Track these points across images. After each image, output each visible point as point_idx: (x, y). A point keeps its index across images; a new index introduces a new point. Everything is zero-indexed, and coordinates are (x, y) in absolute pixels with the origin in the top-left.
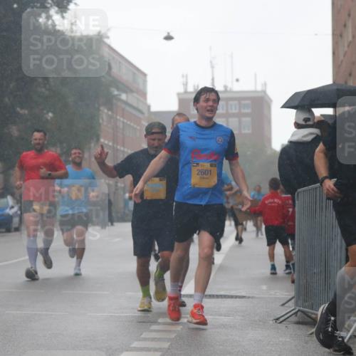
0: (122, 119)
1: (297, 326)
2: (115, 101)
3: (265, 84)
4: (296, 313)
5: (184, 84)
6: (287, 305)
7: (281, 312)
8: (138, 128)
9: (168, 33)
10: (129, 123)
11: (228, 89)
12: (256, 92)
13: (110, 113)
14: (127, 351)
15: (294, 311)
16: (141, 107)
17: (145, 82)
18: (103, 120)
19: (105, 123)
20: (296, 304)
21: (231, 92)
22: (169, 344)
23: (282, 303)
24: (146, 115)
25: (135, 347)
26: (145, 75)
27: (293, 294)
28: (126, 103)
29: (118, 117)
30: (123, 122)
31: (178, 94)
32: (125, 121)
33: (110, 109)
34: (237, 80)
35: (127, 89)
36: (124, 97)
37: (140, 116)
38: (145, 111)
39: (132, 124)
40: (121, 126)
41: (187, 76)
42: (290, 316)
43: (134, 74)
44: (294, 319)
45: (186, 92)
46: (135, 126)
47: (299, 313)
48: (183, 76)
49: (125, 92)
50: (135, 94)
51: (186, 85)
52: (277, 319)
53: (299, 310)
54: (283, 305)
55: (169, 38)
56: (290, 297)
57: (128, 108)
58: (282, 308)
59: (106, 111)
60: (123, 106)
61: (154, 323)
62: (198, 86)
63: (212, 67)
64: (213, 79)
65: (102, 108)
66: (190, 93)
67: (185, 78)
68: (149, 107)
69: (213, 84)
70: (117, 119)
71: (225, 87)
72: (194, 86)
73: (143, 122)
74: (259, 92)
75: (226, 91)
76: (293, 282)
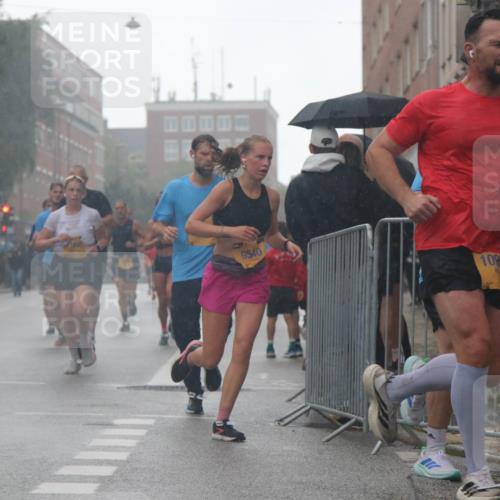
0: (66, 139)
1: (309, 429)
2: (56, 114)
3: (268, 92)
4: (308, 411)
5: (154, 91)
6: (294, 400)
7: (287, 410)
8: (90, 151)
9: (133, 19)
10: (76, 144)
11: (217, 98)
12: (254, 102)
13: (49, 130)
14: (69, 464)
15: (304, 410)
16: (94, 122)
18: (39, 140)
19: (43, 145)
20: (308, 399)
21: (221, 102)
22: (128, 454)
23: (287, 398)
24: (102, 133)
25: (80, 460)
27: (302, 385)
28: (73, 116)
29: (61, 136)
30: (69, 145)
31: (147, 105)
32: (71, 141)
33: (48, 125)
34: (230, 86)
37: (92, 134)
38: (100, 128)
39: (81, 147)
40: (66, 148)
41: (158, 79)
44: (304, 420)
45: (157, 102)
46: (85, 149)
47: (311, 412)
48: (153, 79)
51: (157, 91)
52: (281, 420)
53: (311, 408)
54: (290, 400)
55: (133, 25)
56: (300, 389)
57: (75, 124)
58: (288, 404)
59: (44, 127)
60: (69, 120)
61: (107, 425)
62: (174, 94)
63: (195, 67)
64: (195, 84)
65: (38, 123)
66: (164, 103)
67: (156, 82)
68: (105, 122)
69: (195, 91)
70: (59, 139)
71: (213, 95)
72: (169, 94)
73: (97, 144)
74: (260, 102)
75: (214, 101)
76: (304, 368)
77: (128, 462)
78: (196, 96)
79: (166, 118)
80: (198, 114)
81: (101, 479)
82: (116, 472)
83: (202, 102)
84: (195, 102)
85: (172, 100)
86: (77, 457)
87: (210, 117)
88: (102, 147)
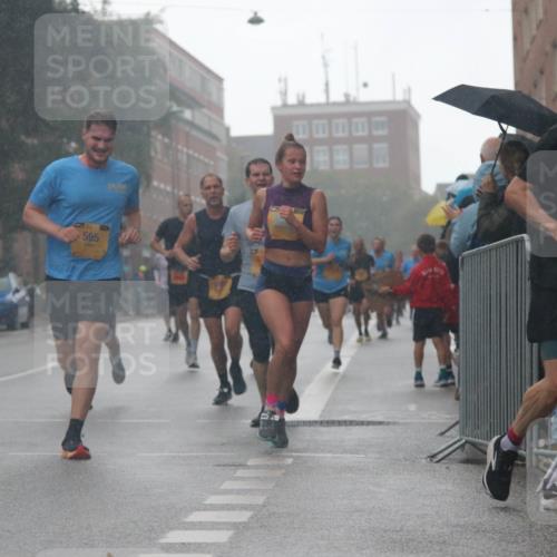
0: (185, 150)
1: (465, 465)
2: (173, 122)
3: (409, 90)
4: (463, 446)
5: (281, 93)
6: (448, 434)
7: (440, 444)
8: (212, 163)
9: (256, 14)
10: (196, 155)
11: (351, 99)
12: (394, 102)
13: (166, 140)
14: (199, 510)
15: (459, 444)
16: (216, 130)
17: (220, 90)
18: (156, 152)
19: (159, 156)
20: (462, 433)
21: (356, 103)
22: (264, 497)
23: (439, 432)
24: (224, 142)
25: (211, 505)
26: (220, 80)
27: (456, 417)
28: (192, 124)
29: (180, 147)
30: (189, 156)
31: (273, 109)
32: (191, 152)
33: (164, 135)
34: (365, 85)
35: (193, 102)
36: (188, 114)
37: (214, 143)
38: (222, 136)
39: (202, 157)
40: (185, 158)
41: (286, 80)
42: (454, 451)
43: (203, 79)
44: (459, 455)
45: (285, 105)
46: (206, 160)
47: (467, 446)
48: (280, 80)
49: (189, 107)
50: (205, 111)
51: (284, 94)
52: (433, 456)
53: (466, 442)
54: (442, 434)
55: (256, 20)
56: (454, 422)
57: (194, 133)
58: (440, 438)
59: (160, 137)
60: (187, 129)
61: (240, 465)
62: (304, 97)
63: (326, 65)
64: (327, 85)
65: (153, 133)
66: (293, 106)
67: (282, 84)
68: (228, 130)
69: (327, 91)
70: (178, 150)
71: (347, 96)
72: (298, 96)
73: (219, 154)
74: (399, 102)
75: (348, 102)
76: (458, 398)
77: (264, 506)
78: (328, 97)
79: (295, 123)
80: (330, 117)
81: (235, 526)
82: (252, 517)
83: (335, 104)
84: (328, 104)
85: (301, 104)
86: (208, 502)
87: (344, 121)
88: (225, 158)
